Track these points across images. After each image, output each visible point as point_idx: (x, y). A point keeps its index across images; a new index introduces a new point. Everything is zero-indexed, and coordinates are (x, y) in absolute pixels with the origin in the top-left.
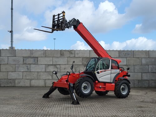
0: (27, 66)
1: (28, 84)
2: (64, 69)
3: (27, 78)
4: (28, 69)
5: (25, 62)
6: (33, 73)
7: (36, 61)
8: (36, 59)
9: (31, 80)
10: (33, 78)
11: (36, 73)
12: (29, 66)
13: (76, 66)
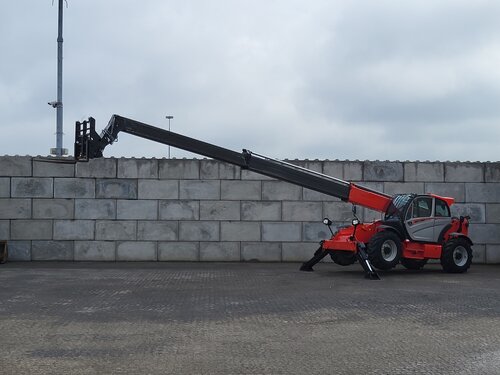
0: (108, 205)
1: (108, 255)
2: (212, 213)
3: (109, 238)
4: (109, 212)
5: (101, 193)
6: (125, 223)
7: (132, 189)
8: (133, 184)
9: (117, 242)
10: (123, 238)
11: (132, 225)
12: (112, 203)
13: (244, 205)
